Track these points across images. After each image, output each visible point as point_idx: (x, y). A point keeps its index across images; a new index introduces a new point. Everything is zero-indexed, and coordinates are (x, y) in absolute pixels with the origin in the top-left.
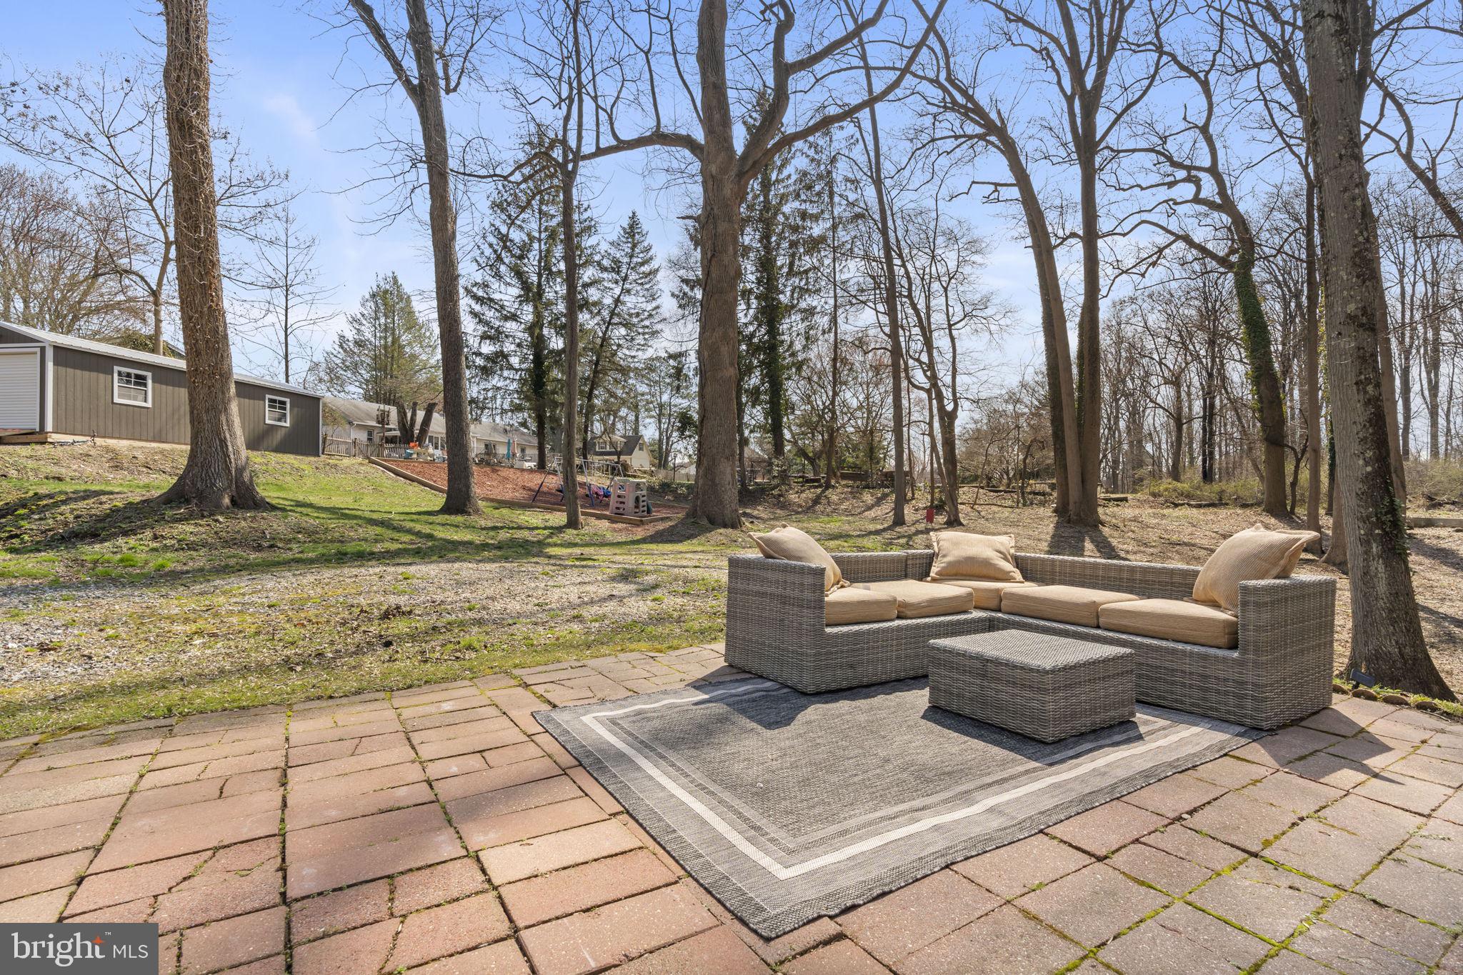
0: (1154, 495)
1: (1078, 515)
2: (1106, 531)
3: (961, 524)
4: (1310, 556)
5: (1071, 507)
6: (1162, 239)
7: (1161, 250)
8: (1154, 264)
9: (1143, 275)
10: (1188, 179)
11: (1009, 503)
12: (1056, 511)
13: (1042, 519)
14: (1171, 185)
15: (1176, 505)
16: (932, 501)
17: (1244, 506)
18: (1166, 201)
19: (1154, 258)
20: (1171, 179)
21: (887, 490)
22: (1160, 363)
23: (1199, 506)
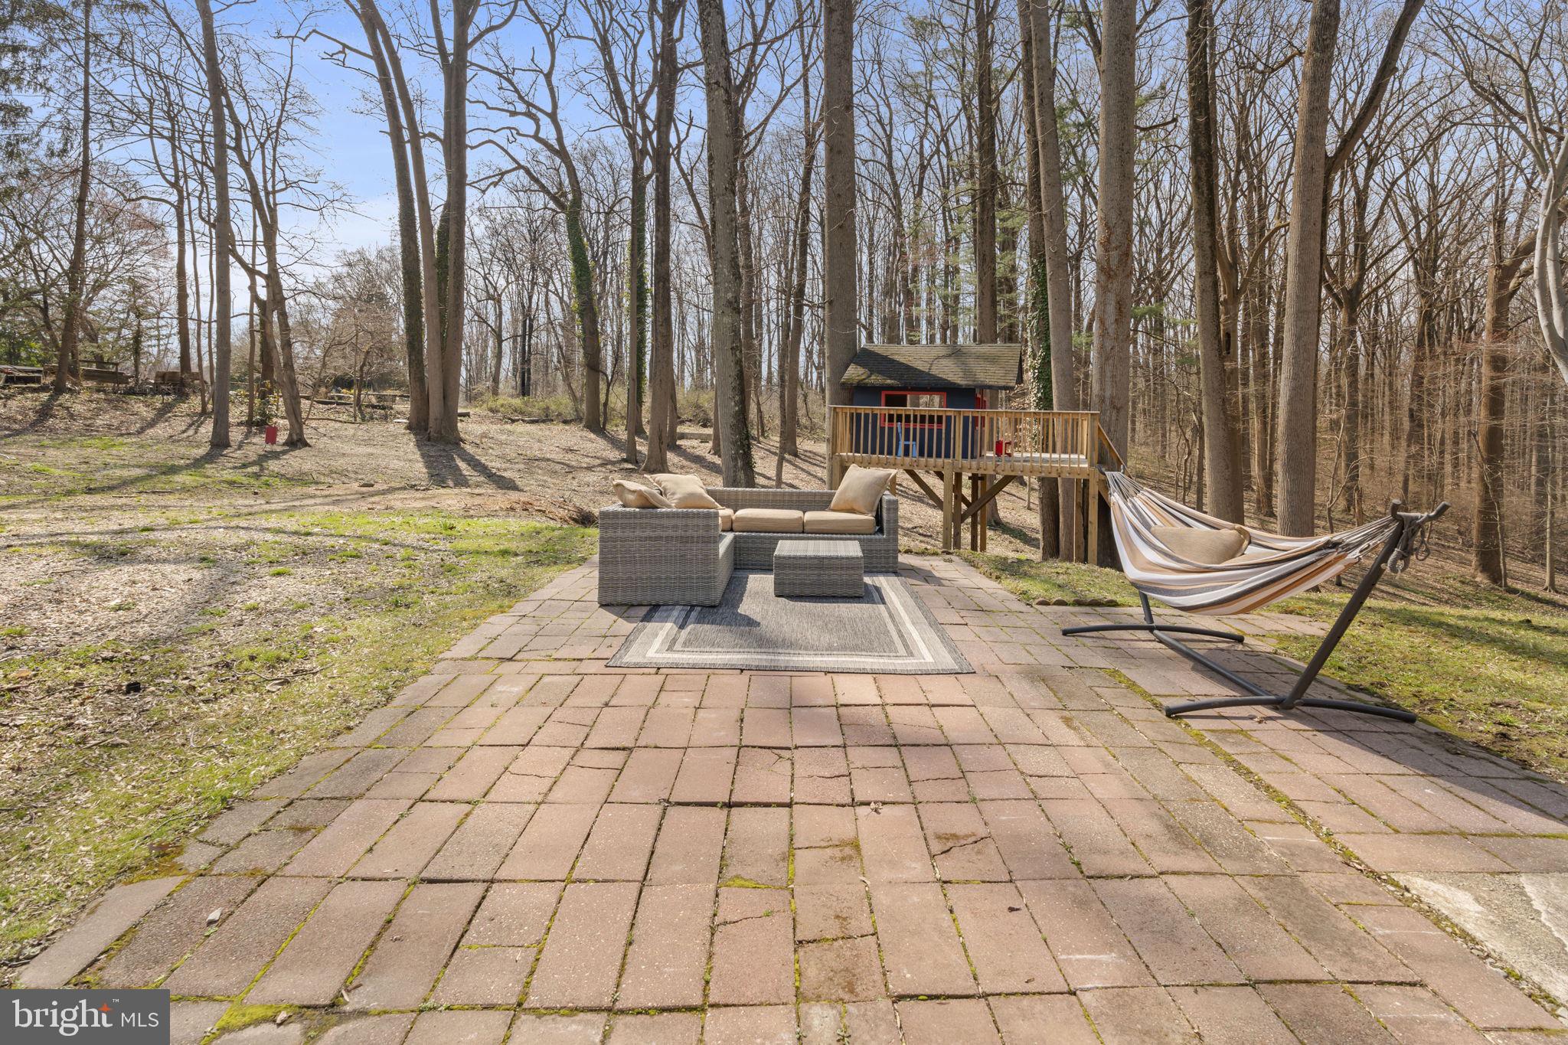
0: (491, 410)
1: (439, 432)
2: (468, 447)
3: (307, 445)
4: (630, 466)
5: (431, 423)
6: (507, 164)
7: (503, 174)
8: (495, 184)
9: (484, 192)
10: (529, 115)
11: (344, 417)
12: (409, 427)
13: (395, 437)
14: (513, 114)
15: (513, 421)
16: (251, 415)
17: (565, 422)
18: (509, 128)
19: (495, 179)
20: (511, 108)
21: (170, 399)
22: (485, 278)
23: (533, 422)
